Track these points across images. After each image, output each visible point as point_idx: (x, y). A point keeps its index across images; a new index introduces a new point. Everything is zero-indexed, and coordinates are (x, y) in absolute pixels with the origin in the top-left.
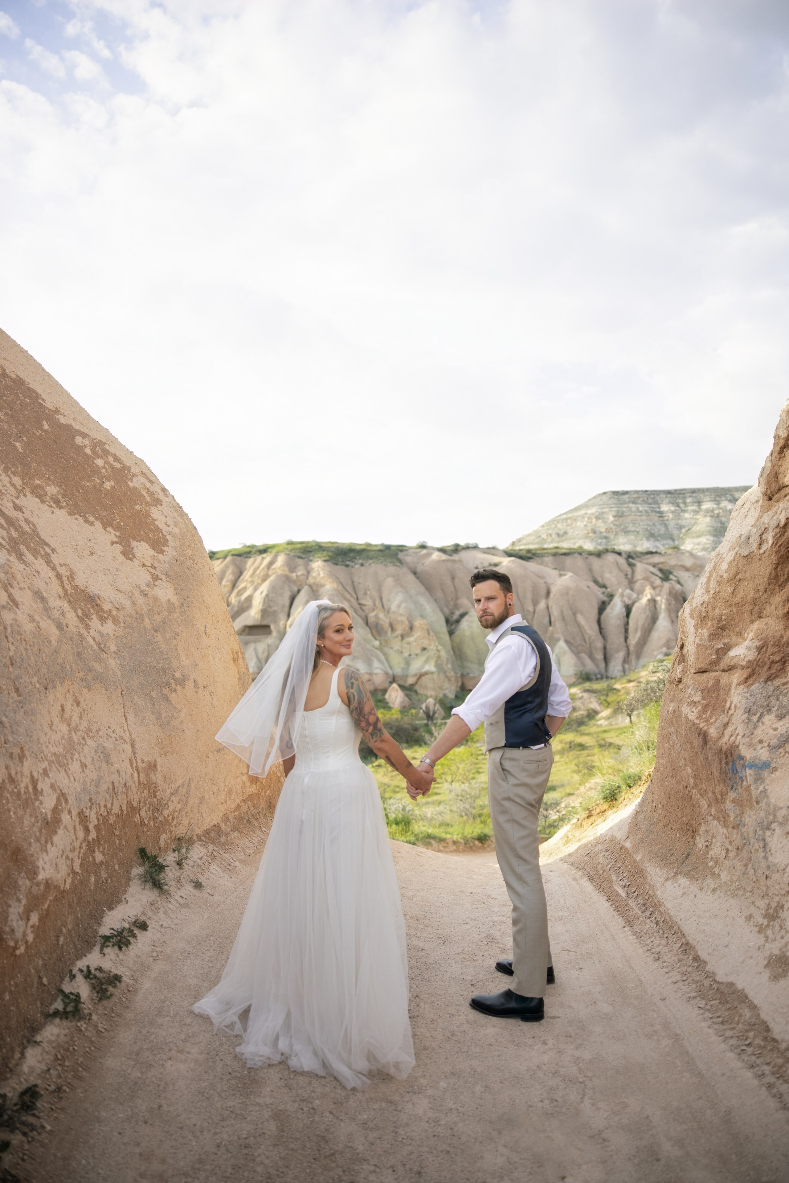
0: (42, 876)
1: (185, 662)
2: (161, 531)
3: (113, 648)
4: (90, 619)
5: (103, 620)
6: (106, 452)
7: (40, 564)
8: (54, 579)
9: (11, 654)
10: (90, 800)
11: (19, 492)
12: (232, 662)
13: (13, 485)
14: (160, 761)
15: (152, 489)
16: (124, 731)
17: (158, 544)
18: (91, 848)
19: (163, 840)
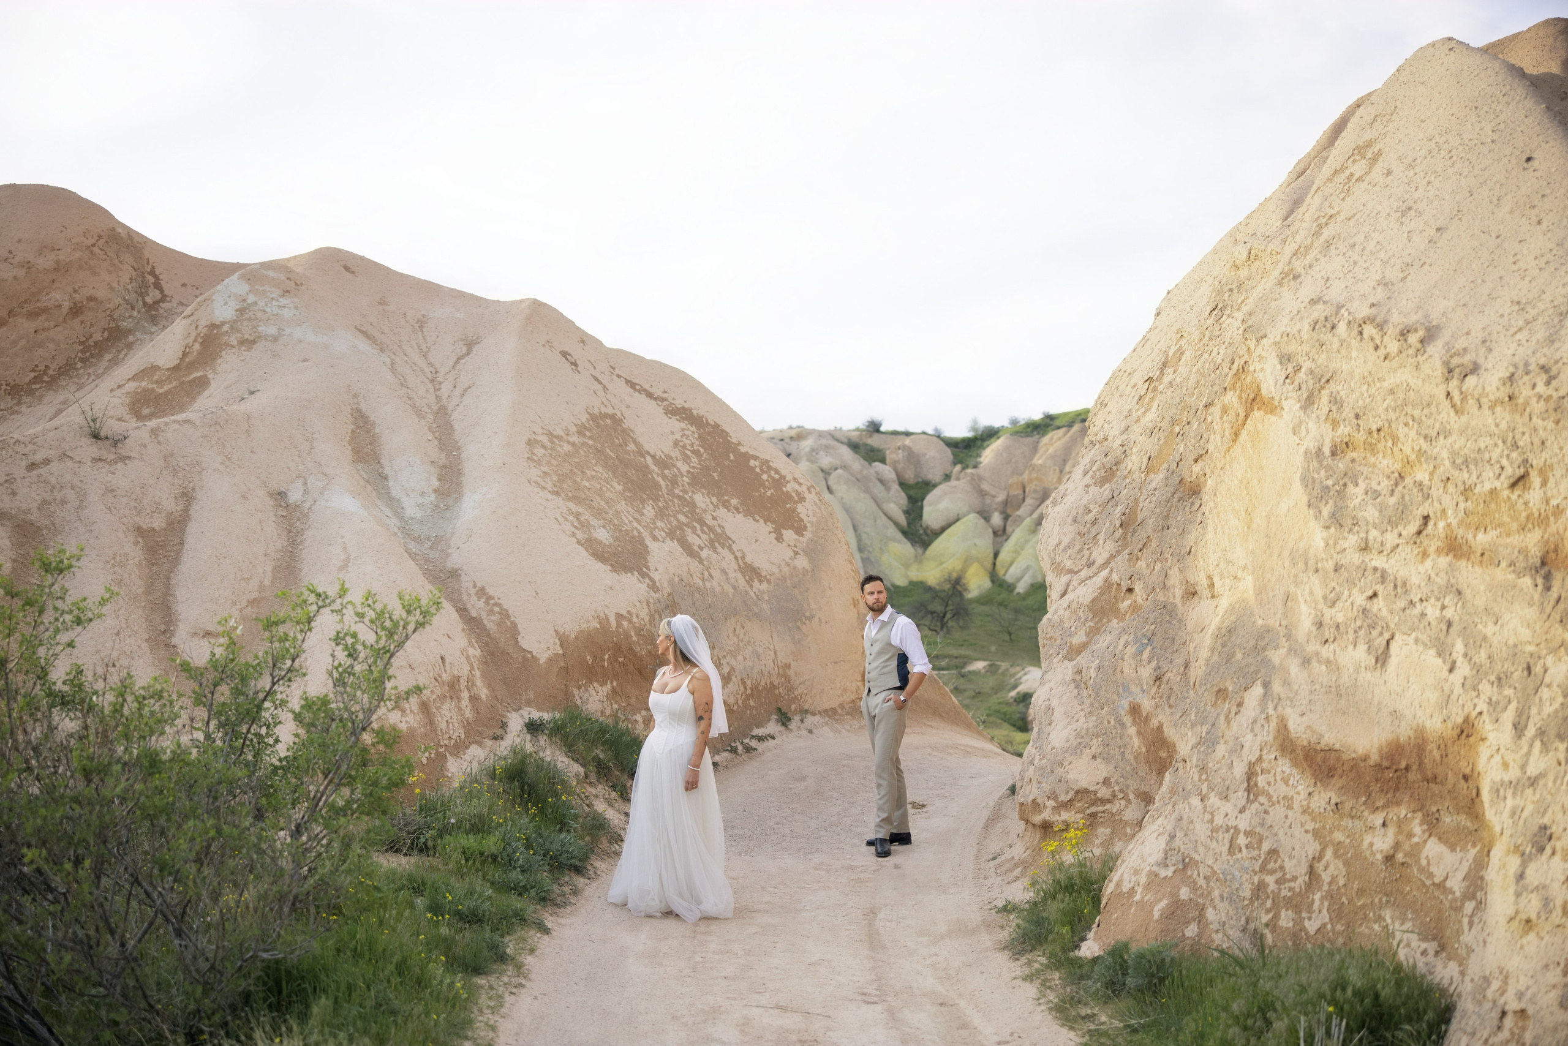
1: (813, 606)
2: (802, 520)
3: (766, 598)
4: (753, 581)
5: (761, 581)
6: (770, 468)
7: (725, 552)
8: (733, 560)
10: (748, 675)
11: (715, 507)
13: (712, 503)
14: (793, 664)
15: (800, 490)
16: (771, 644)
17: (800, 530)
18: (748, 697)
19: (793, 707)
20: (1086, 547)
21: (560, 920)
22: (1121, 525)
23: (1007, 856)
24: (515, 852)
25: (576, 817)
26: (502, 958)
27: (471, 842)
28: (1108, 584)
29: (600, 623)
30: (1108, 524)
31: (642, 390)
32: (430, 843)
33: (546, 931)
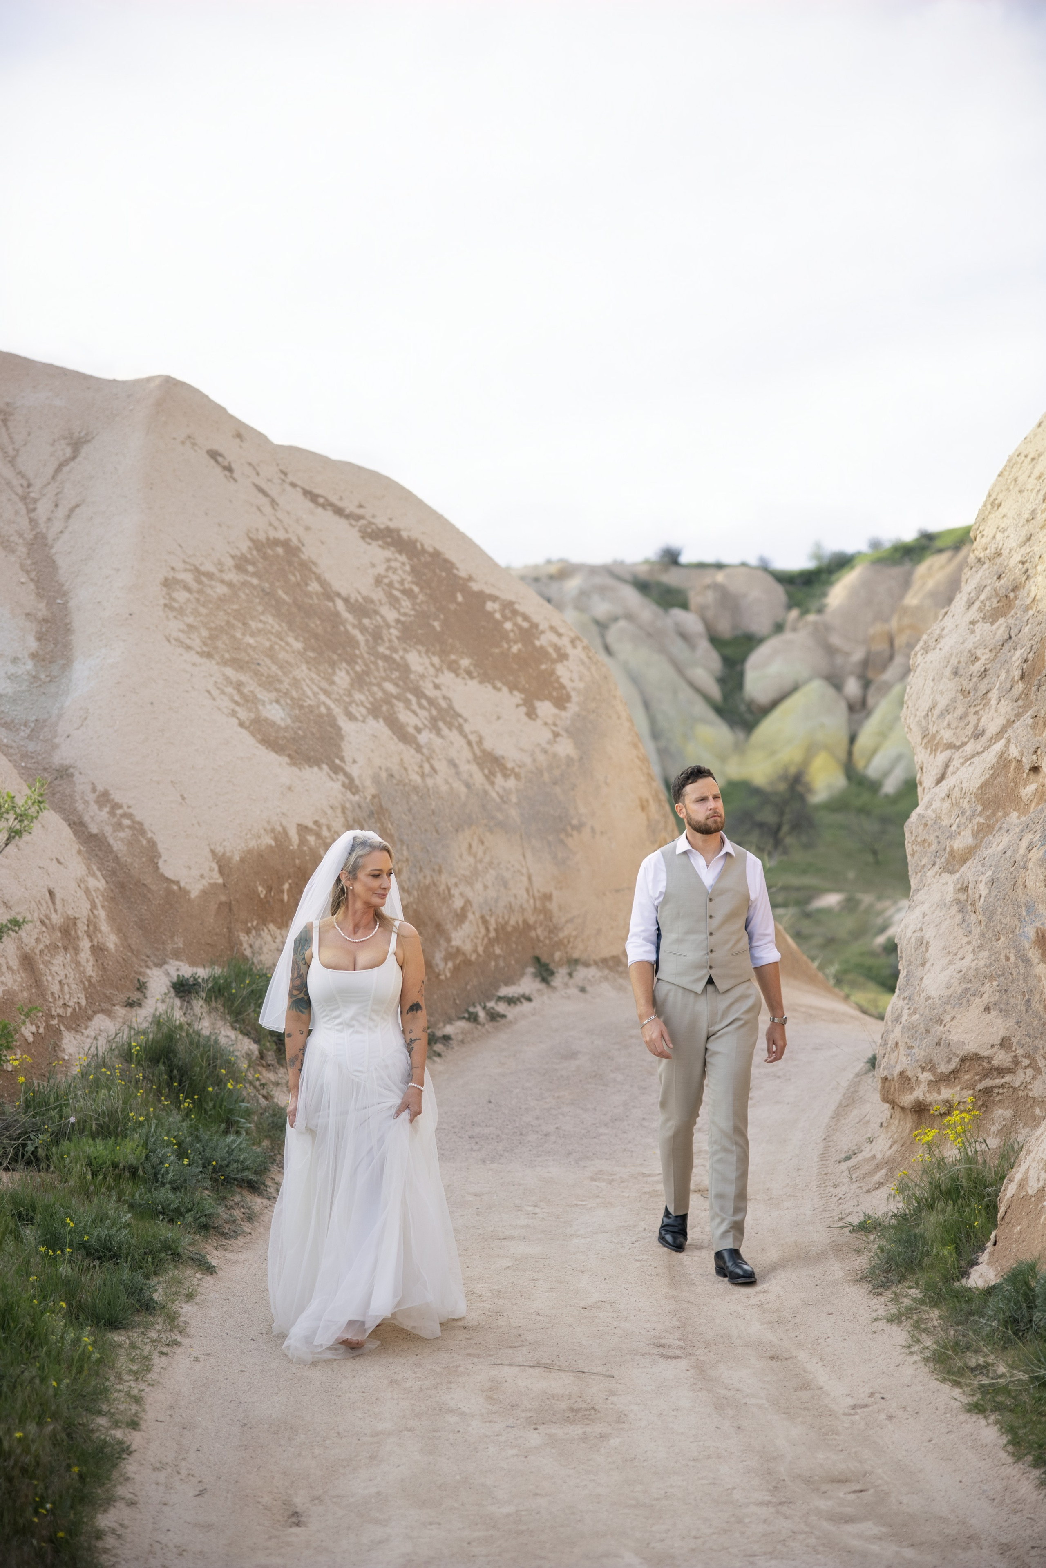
0: (454, 943)
1: (582, 810)
2: (563, 687)
3: (514, 799)
4: (495, 776)
5: (506, 776)
6: (515, 612)
7: (454, 736)
8: (465, 746)
9: (433, 807)
10: (491, 910)
11: (438, 670)
12: (639, 810)
13: (433, 665)
14: (555, 894)
15: (559, 643)
16: (522, 866)
17: (561, 701)
18: (492, 942)
19: (557, 955)
20: (973, 710)
21: (229, 1255)
22: (1022, 677)
23: (866, 1154)
24: (162, 1162)
25: (248, 1113)
26: (148, 1307)
27: (99, 1149)
28: (1003, 761)
29: (276, 839)
30: (1003, 676)
31: (327, 505)
32: (41, 1152)
33: (210, 1270)
